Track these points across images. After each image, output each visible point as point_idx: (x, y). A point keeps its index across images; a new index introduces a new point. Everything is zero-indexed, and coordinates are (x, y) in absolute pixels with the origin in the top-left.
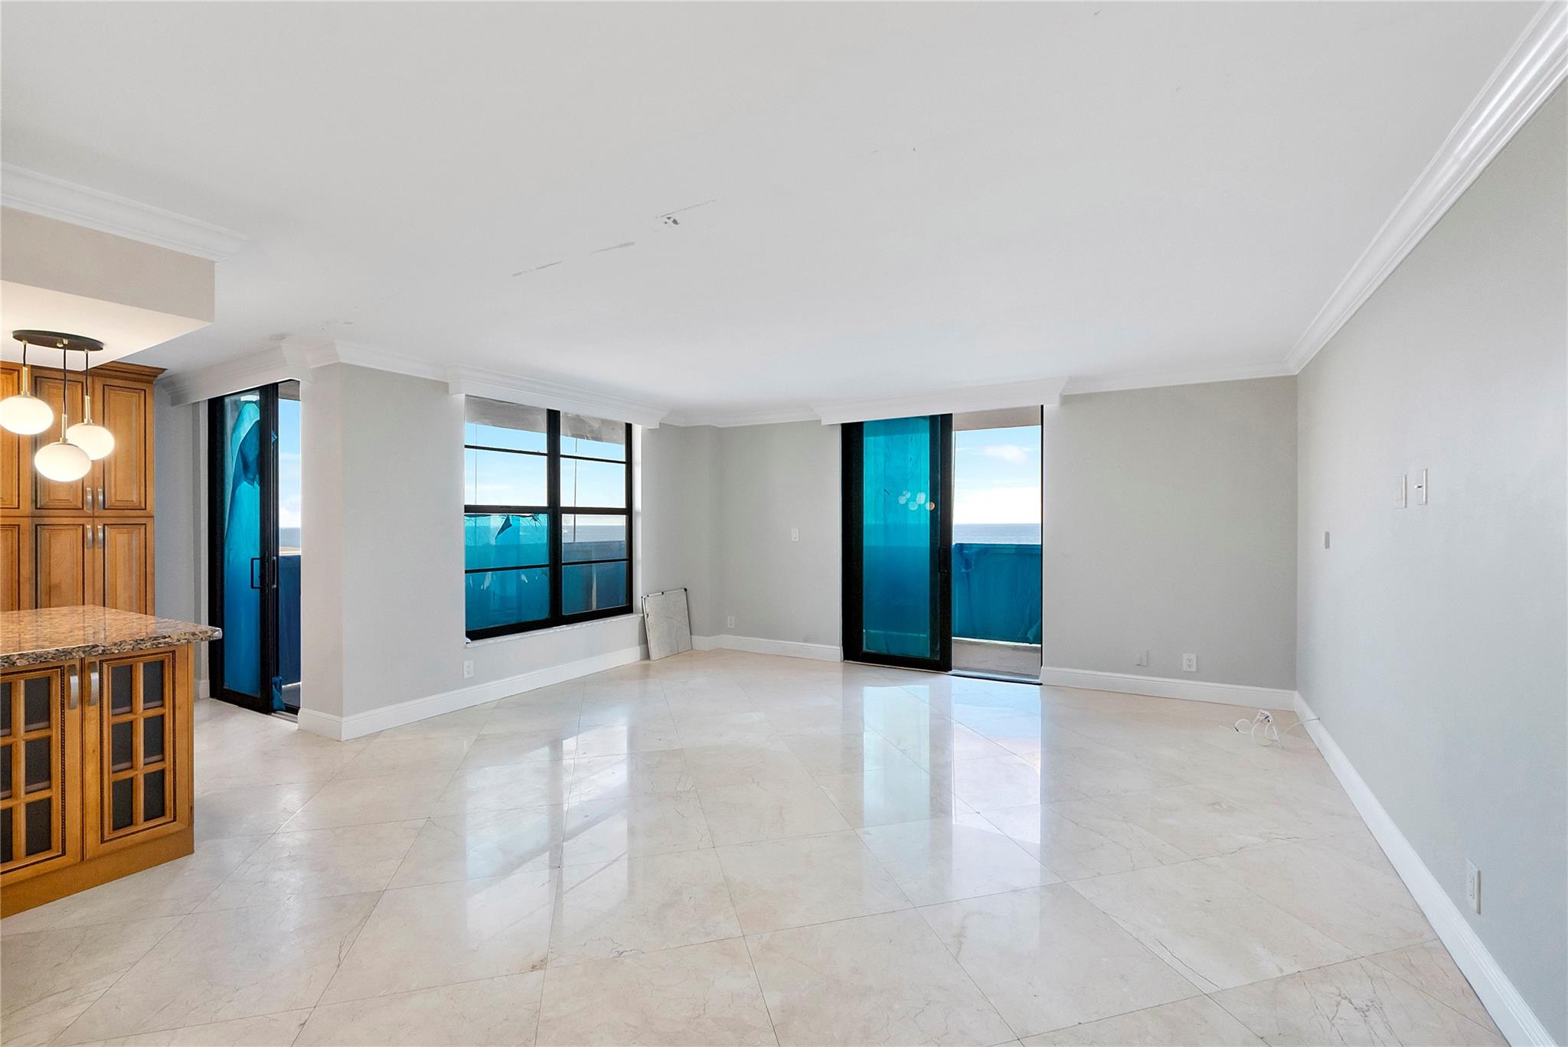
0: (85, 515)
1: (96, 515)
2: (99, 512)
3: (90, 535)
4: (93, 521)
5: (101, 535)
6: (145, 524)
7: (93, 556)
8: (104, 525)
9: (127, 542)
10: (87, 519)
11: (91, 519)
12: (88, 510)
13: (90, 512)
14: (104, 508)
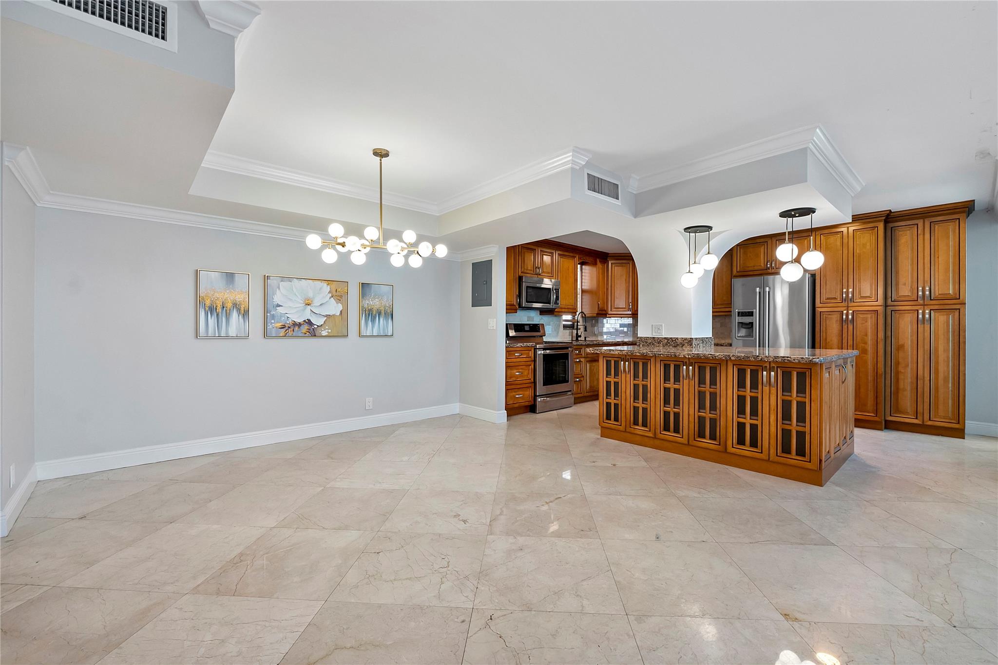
0: (919, 304)
1: (925, 304)
2: (927, 302)
3: (920, 316)
4: (924, 307)
5: (927, 316)
6: (959, 309)
7: (924, 329)
8: (931, 310)
9: (945, 320)
10: (920, 306)
11: (922, 307)
12: (920, 301)
13: (922, 302)
14: (931, 300)
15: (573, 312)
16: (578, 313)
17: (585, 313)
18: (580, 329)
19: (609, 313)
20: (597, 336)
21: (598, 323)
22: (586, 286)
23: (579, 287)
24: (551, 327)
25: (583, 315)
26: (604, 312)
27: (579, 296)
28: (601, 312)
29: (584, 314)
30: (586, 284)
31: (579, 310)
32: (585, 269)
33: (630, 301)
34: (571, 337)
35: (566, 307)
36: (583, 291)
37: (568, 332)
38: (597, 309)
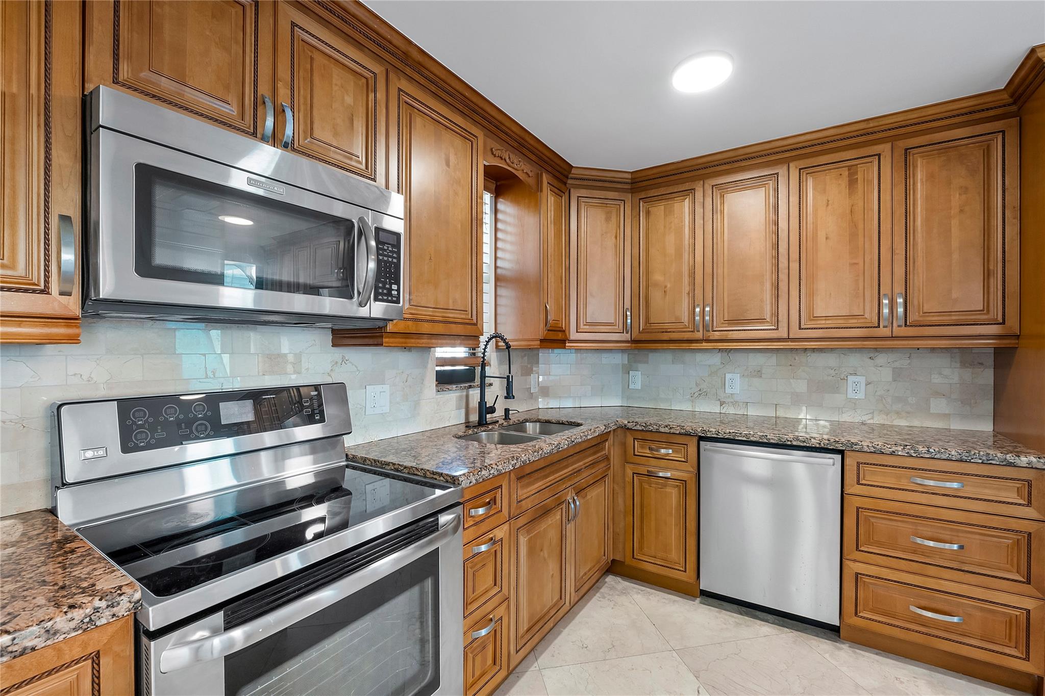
15: (471, 337)
16: (483, 339)
17: (508, 337)
18: (491, 385)
19: (572, 338)
20: (536, 399)
21: (538, 363)
22: (507, 264)
23: (487, 258)
24: (386, 388)
25: (502, 344)
26: (560, 336)
27: (488, 288)
28: (552, 336)
29: (504, 340)
30: (507, 256)
31: (488, 329)
32: (504, 212)
33: (627, 304)
34: (463, 411)
35: (439, 315)
36: (498, 279)
37: (453, 396)
38: (542, 325)
